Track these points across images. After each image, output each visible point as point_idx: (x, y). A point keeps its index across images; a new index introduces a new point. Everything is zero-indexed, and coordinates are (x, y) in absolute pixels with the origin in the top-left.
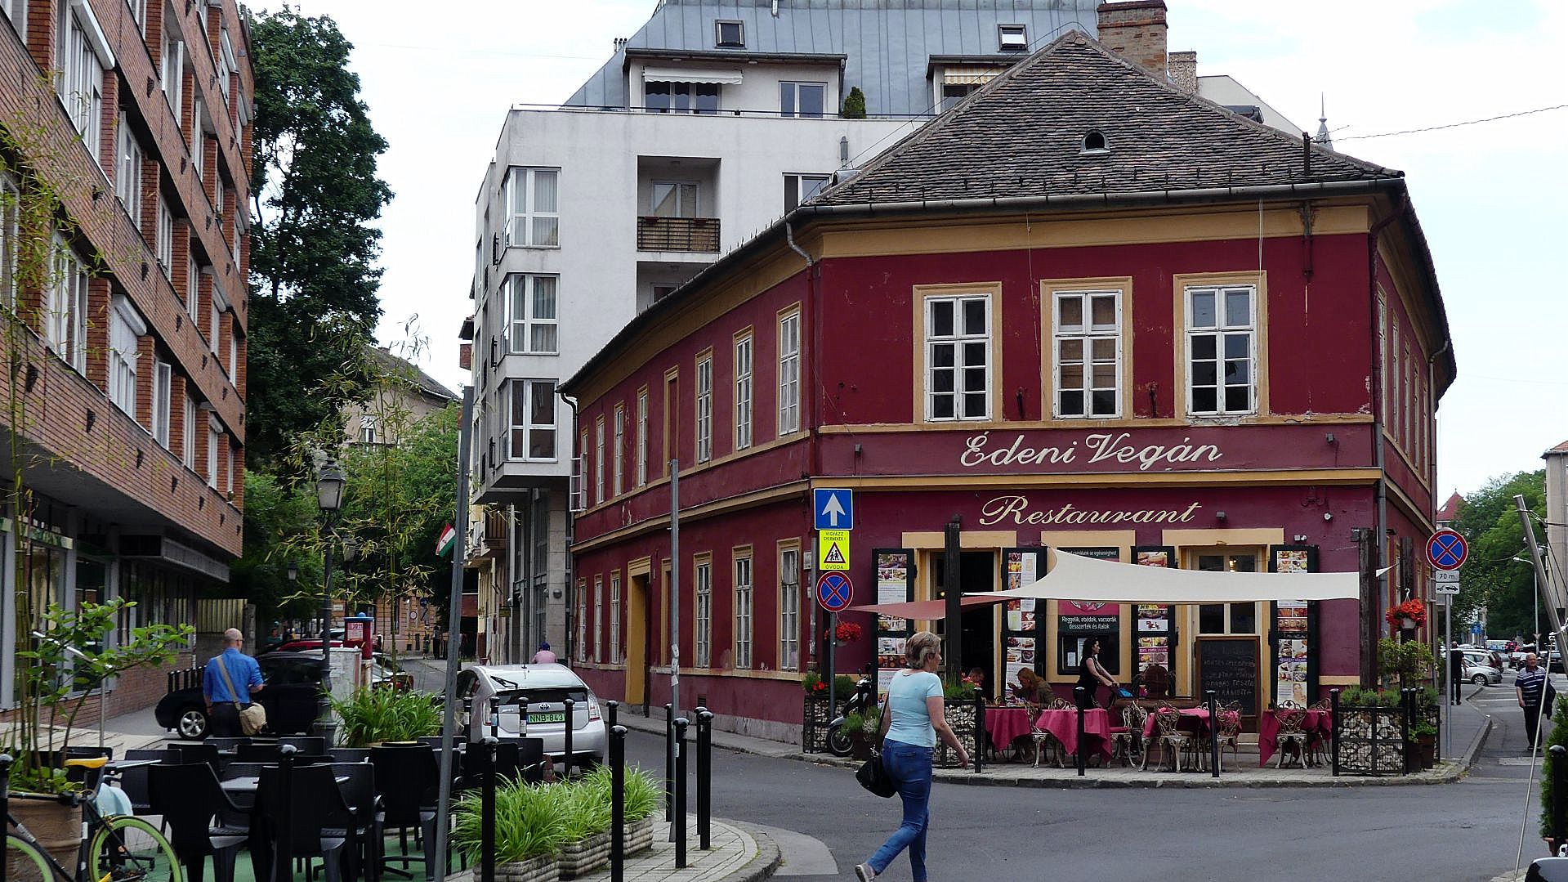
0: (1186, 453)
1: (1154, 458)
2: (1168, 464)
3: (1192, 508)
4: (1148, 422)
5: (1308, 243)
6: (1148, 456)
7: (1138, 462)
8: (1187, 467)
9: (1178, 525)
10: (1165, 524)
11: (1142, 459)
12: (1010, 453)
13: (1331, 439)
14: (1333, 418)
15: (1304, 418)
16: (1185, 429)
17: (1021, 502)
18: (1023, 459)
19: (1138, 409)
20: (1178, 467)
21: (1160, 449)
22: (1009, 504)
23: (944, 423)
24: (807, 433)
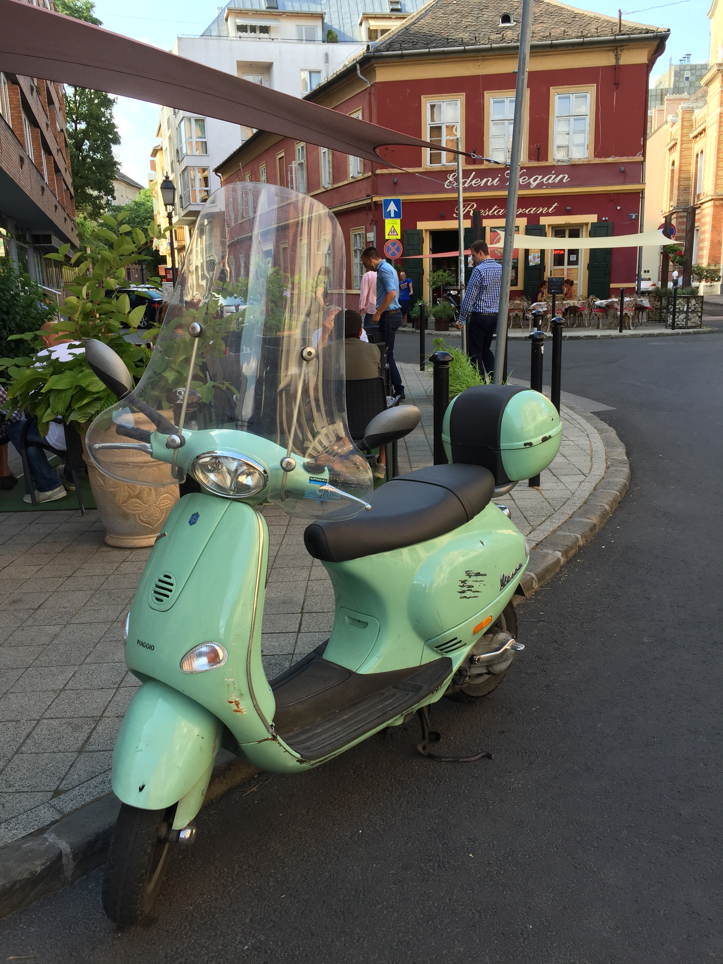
0: (553, 179)
1: (537, 182)
2: (544, 185)
3: (554, 206)
4: (535, 164)
5: (616, 68)
6: (534, 181)
7: (529, 184)
8: (553, 185)
9: (547, 214)
10: (542, 214)
11: (532, 182)
12: (468, 181)
13: (623, 170)
14: (624, 159)
15: (610, 160)
16: (553, 167)
17: (473, 206)
18: (475, 184)
19: (530, 158)
20: (549, 186)
21: (540, 177)
22: (467, 206)
23: (436, 167)
24: (370, 174)
